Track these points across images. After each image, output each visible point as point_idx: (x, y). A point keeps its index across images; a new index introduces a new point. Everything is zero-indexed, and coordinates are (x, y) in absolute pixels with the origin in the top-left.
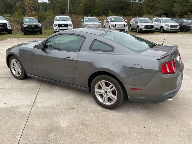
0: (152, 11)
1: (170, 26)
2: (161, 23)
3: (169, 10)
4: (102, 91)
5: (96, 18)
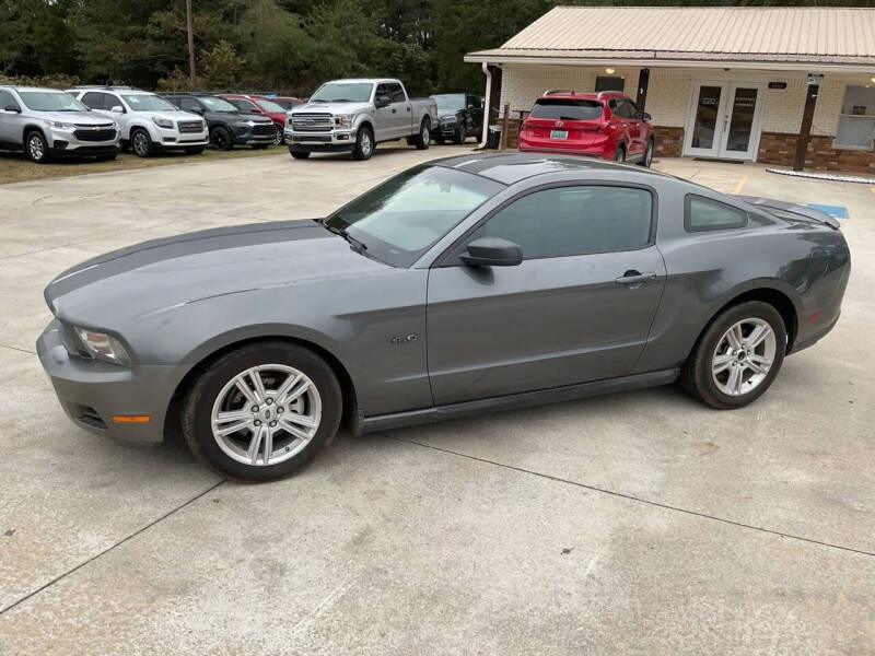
1: (176, 126)
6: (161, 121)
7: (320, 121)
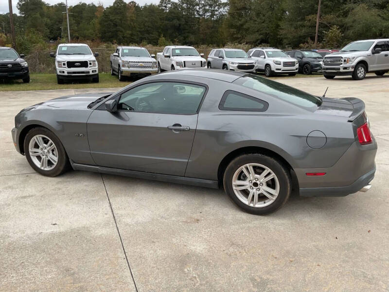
0: (239, 36)
1: (282, 64)
2: (265, 58)
3: (272, 34)
4: (247, 184)
5: (143, 48)
6: (277, 62)
7: (337, 61)
